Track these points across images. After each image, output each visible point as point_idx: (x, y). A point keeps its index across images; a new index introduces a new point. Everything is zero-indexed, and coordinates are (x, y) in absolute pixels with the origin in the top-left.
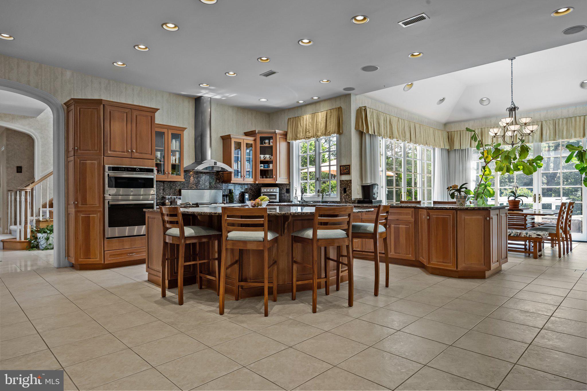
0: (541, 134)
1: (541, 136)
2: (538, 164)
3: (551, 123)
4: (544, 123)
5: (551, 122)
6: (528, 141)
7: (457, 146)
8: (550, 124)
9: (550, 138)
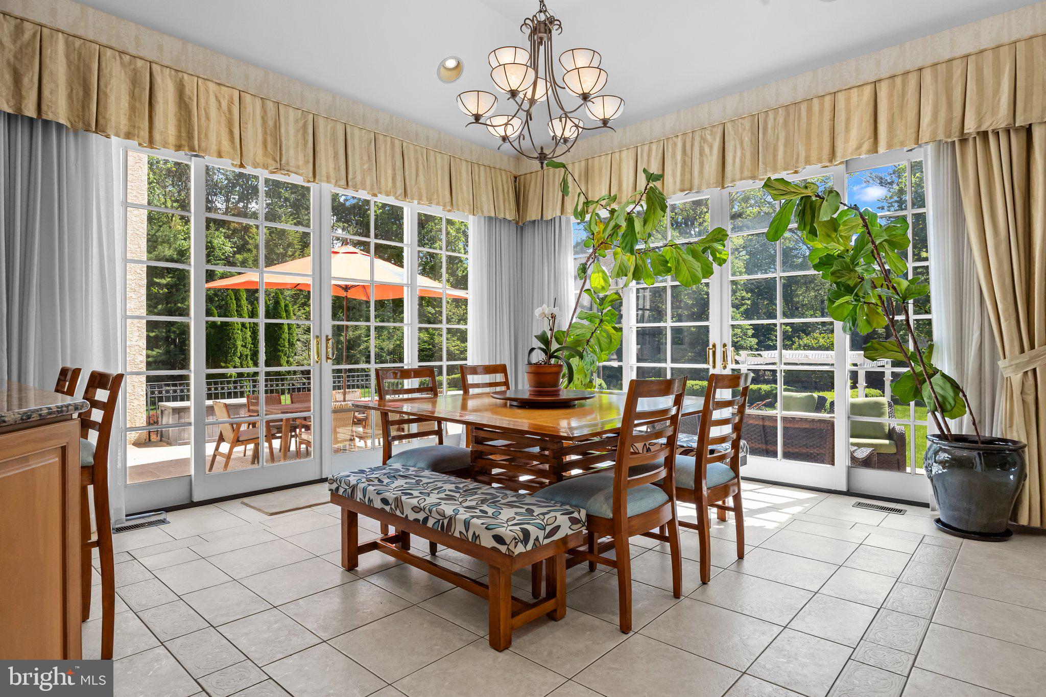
0: (721, 164)
1: (720, 169)
2: (718, 255)
3: (747, 127)
4: (729, 126)
5: (747, 123)
6: (691, 184)
7: (533, 214)
8: (744, 129)
9: (742, 171)
